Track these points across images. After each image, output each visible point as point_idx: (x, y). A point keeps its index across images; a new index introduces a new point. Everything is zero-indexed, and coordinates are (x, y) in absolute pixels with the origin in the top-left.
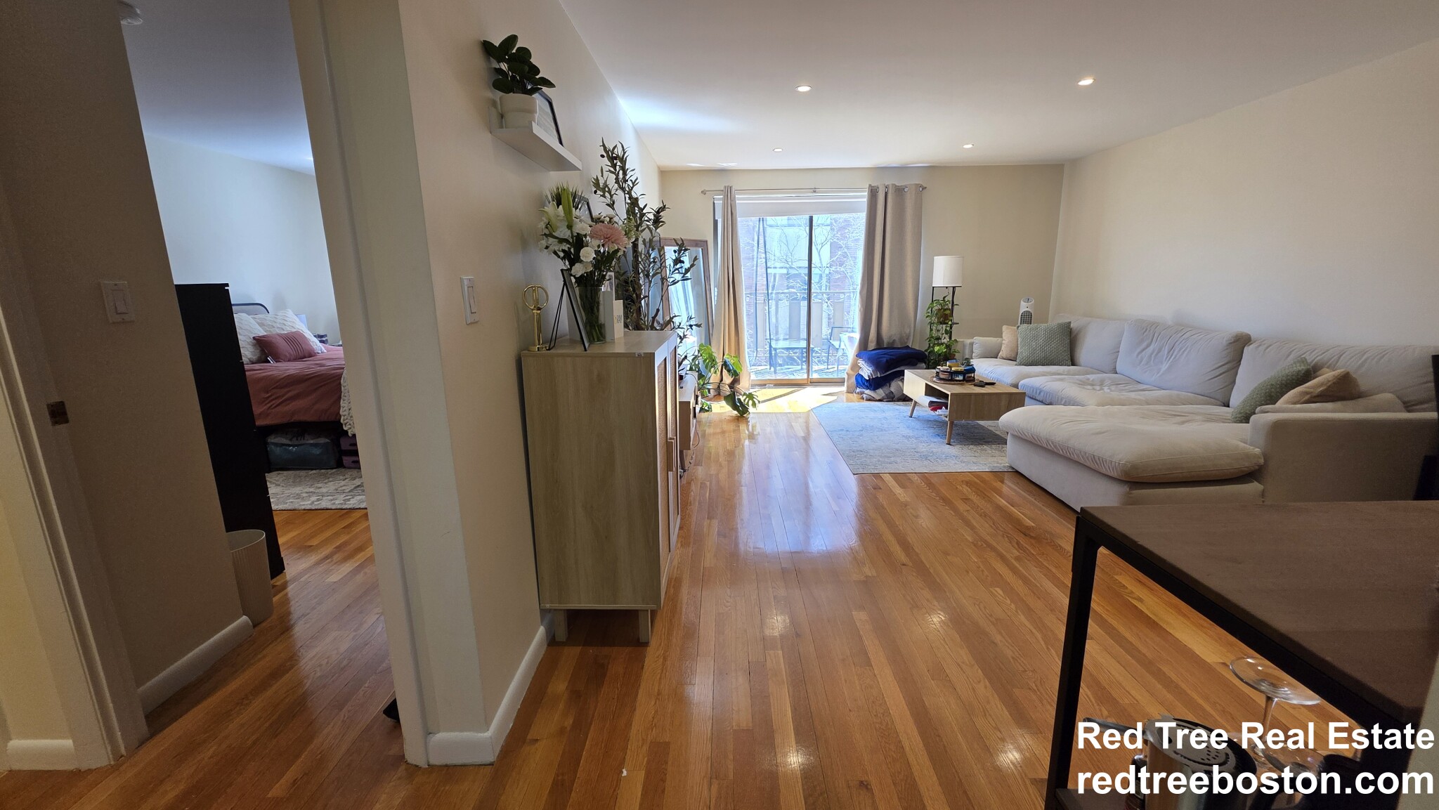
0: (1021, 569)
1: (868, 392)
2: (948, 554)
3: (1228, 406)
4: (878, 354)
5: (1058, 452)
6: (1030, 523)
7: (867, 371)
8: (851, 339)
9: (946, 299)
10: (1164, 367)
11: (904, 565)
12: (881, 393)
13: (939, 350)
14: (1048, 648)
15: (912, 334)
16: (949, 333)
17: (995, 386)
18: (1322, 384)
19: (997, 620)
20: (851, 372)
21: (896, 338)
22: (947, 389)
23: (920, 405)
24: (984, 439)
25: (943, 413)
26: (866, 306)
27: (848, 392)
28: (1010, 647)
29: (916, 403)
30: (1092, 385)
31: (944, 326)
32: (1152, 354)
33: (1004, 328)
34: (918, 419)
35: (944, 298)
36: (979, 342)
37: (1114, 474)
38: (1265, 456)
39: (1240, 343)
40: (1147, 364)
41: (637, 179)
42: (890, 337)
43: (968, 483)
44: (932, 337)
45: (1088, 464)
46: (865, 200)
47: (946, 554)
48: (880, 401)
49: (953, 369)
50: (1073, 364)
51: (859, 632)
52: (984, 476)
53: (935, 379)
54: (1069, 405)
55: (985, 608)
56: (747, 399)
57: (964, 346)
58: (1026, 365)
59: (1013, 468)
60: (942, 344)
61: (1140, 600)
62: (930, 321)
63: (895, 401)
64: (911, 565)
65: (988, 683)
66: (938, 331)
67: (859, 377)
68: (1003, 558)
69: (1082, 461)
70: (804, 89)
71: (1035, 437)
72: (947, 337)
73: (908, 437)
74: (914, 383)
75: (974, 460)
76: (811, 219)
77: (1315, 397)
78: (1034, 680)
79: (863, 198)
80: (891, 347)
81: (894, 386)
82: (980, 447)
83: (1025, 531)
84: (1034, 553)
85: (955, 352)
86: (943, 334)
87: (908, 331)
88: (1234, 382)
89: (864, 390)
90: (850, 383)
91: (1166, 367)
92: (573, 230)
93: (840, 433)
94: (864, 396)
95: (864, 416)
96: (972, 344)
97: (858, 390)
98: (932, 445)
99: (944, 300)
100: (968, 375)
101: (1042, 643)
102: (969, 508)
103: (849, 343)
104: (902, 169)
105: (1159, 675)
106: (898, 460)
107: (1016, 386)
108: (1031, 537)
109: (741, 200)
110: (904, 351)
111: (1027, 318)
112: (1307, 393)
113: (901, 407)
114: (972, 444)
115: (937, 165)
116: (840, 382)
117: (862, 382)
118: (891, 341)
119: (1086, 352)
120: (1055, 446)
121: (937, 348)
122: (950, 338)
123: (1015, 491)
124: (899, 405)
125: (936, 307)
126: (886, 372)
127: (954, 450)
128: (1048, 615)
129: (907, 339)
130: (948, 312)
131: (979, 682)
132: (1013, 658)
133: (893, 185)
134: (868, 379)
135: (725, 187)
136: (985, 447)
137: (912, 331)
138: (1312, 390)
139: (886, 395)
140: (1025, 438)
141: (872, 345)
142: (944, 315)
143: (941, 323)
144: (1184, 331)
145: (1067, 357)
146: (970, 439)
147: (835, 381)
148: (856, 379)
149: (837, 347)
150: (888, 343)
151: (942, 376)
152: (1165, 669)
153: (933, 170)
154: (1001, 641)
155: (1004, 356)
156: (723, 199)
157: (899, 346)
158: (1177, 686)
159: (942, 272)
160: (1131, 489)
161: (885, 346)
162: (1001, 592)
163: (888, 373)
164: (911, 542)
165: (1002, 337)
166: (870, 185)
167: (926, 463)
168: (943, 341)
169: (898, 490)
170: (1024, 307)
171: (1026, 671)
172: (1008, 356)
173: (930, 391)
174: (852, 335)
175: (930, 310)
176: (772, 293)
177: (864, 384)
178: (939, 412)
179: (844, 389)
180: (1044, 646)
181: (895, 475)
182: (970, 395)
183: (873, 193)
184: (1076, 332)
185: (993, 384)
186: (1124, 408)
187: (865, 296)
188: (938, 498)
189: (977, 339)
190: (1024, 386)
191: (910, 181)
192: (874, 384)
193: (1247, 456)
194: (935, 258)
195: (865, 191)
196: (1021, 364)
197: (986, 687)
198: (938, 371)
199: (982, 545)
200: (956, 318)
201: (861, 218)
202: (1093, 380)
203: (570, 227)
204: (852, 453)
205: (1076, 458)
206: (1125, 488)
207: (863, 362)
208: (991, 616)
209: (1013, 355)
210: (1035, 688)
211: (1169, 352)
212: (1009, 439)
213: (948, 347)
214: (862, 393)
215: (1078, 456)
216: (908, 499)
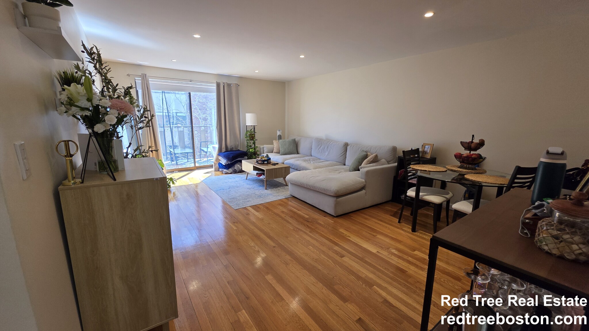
0: (313, 236)
1: (225, 170)
2: (288, 237)
3: (345, 165)
4: (228, 154)
5: (311, 188)
6: (307, 217)
7: (224, 162)
8: (214, 148)
9: (252, 131)
10: (326, 154)
11: (274, 247)
12: (231, 170)
13: (252, 151)
14: (335, 265)
15: (239, 145)
16: (254, 143)
17: (278, 164)
18: (372, 158)
19: (316, 260)
20: (216, 162)
21: (233, 146)
22: (264, 167)
23: (250, 174)
24: (277, 185)
25: (263, 177)
26: (220, 134)
27: (215, 171)
28: (325, 269)
29: (248, 173)
30: (307, 161)
31: (253, 141)
32: (322, 149)
33: (274, 141)
34: (249, 180)
35: (251, 130)
36: (266, 147)
37: (332, 194)
38: (366, 181)
39: (346, 145)
40: (321, 153)
41: (110, 69)
42: (231, 146)
43: (280, 205)
44: (248, 146)
45: (322, 192)
46: (215, 88)
47: (287, 237)
48: (231, 173)
49: (263, 159)
50: (298, 154)
51: (272, 285)
52: (284, 200)
53: (256, 163)
54: (307, 170)
55: (310, 256)
56: (169, 181)
57: (260, 149)
58: (283, 155)
59: (292, 195)
60: (252, 148)
61: (349, 237)
62: (247, 139)
63: (237, 173)
64: (277, 246)
65: (326, 288)
66: (251, 143)
67: (220, 164)
68: (305, 233)
69: (320, 191)
70: (197, 36)
71: (302, 184)
72: (254, 145)
73: (249, 189)
74: (247, 165)
75: (278, 194)
76: (190, 94)
77: (371, 162)
78: (337, 280)
79: (214, 87)
80: (231, 150)
81: (237, 167)
82: (277, 189)
83: (307, 220)
84: (314, 228)
85: (258, 151)
86: (252, 144)
87: (238, 143)
88: (346, 157)
89: (223, 170)
90: (216, 167)
91: (327, 154)
92: (93, 102)
93: (220, 191)
94: (224, 172)
95: (227, 181)
96: (263, 148)
97: (220, 170)
98: (260, 191)
99: (251, 131)
100: (268, 161)
101: (333, 263)
102: (285, 215)
103: (213, 148)
104: (229, 76)
105: (366, 262)
106: (250, 199)
107: (283, 163)
108: (310, 222)
109: (152, 82)
110: (239, 152)
111: (280, 137)
112: (369, 161)
113: (240, 175)
114: (274, 188)
115: (243, 77)
116: (211, 166)
117: (221, 166)
118: (232, 148)
119: (301, 149)
120: (310, 187)
121: (251, 150)
122: (255, 145)
123: (296, 204)
124: (239, 175)
125: (248, 134)
126: (232, 161)
127: (269, 191)
128: (329, 251)
129: (238, 147)
130: (253, 136)
131: (323, 289)
132: (328, 274)
133: (226, 83)
134: (224, 165)
135: (142, 74)
136: (279, 188)
137: (239, 142)
138: (369, 160)
139: (233, 171)
140: (298, 184)
141: (224, 150)
142: (252, 137)
143: (251, 140)
144: (330, 141)
145: (296, 151)
146: (272, 186)
147: (208, 166)
148: (219, 165)
149: (206, 151)
150: (230, 149)
151: (259, 162)
152: (367, 260)
153: (241, 78)
154: (321, 268)
155: (275, 152)
156: (142, 80)
157: (235, 150)
158: (372, 265)
159: (250, 120)
160: (337, 198)
161: (229, 150)
162: (312, 248)
163: (233, 162)
164: (272, 236)
165: (273, 145)
166: (217, 82)
167: (261, 199)
168: (253, 147)
169: (257, 214)
170: (279, 133)
171: (334, 277)
172: (277, 152)
173: (255, 169)
174: (214, 146)
175: (246, 135)
176: (172, 127)
177: (223, 167)
178: (261, 177)
179: (213, 169)
180: (334, 264)
181: (253, 207)
182: (272, 169)
183: (218, 85)
184: (297, 142)
185: (277, 164)
186: (322, 169)
187: (219, 129)
188: (273, 213)
189: (265, 146)
190: (286, 163)
191: (233, 82)
192: (227, 167)
193: (362, 182)
194: (246, 114)
195: (215, 84)
196: (282, 155)
197: (325, 290)
198: (257, 160)
199: (297, 230)
200: (256, 138)
201: (214, 95)
202: (307, 159)
203: (89, 100)
204: (230, 200)
205: (318, 190)
206: (335, 199)
207: (221, 158)
208: (313, 259)
209: (278, 151)
210: (339, 283)
211: (327, 149)
212: (289, 185)
213: (255, 149)
214: (223, 171)
215: (318, 189)
216: (262, 217)
